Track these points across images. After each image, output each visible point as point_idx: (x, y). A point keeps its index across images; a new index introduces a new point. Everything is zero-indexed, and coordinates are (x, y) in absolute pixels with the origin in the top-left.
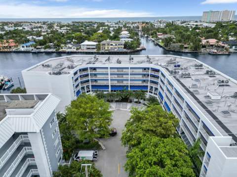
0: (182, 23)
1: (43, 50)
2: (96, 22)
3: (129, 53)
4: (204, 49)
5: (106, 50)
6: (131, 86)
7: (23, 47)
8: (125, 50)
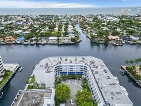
0: (102, 18)
1: (29, 43)
2: (53, 16)
3: (74, 44)
4: (111, 41)
5: (62, 42)
6: (76, 72)
7: (18, 40)
8: (71, 42)
